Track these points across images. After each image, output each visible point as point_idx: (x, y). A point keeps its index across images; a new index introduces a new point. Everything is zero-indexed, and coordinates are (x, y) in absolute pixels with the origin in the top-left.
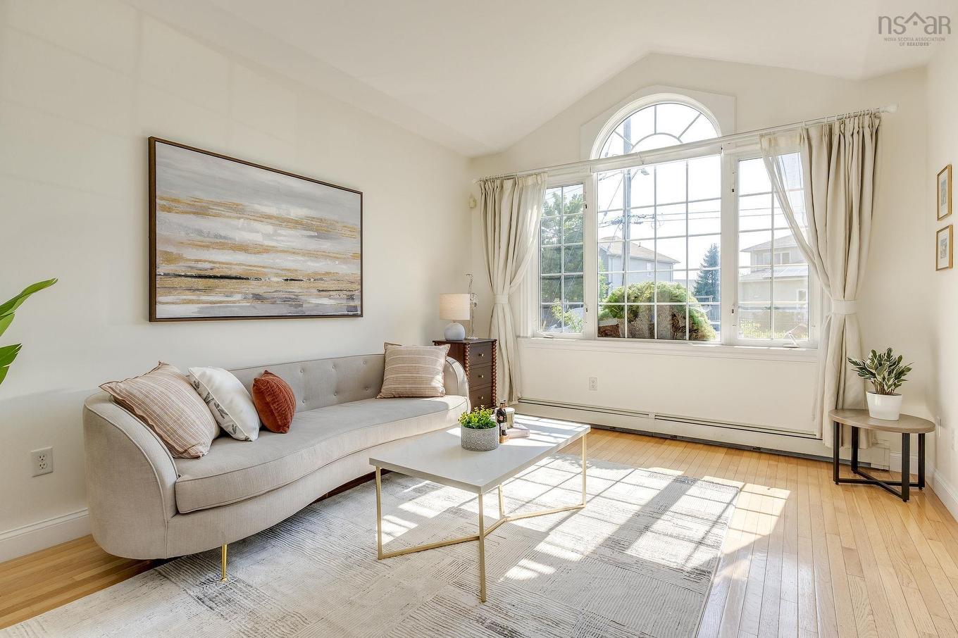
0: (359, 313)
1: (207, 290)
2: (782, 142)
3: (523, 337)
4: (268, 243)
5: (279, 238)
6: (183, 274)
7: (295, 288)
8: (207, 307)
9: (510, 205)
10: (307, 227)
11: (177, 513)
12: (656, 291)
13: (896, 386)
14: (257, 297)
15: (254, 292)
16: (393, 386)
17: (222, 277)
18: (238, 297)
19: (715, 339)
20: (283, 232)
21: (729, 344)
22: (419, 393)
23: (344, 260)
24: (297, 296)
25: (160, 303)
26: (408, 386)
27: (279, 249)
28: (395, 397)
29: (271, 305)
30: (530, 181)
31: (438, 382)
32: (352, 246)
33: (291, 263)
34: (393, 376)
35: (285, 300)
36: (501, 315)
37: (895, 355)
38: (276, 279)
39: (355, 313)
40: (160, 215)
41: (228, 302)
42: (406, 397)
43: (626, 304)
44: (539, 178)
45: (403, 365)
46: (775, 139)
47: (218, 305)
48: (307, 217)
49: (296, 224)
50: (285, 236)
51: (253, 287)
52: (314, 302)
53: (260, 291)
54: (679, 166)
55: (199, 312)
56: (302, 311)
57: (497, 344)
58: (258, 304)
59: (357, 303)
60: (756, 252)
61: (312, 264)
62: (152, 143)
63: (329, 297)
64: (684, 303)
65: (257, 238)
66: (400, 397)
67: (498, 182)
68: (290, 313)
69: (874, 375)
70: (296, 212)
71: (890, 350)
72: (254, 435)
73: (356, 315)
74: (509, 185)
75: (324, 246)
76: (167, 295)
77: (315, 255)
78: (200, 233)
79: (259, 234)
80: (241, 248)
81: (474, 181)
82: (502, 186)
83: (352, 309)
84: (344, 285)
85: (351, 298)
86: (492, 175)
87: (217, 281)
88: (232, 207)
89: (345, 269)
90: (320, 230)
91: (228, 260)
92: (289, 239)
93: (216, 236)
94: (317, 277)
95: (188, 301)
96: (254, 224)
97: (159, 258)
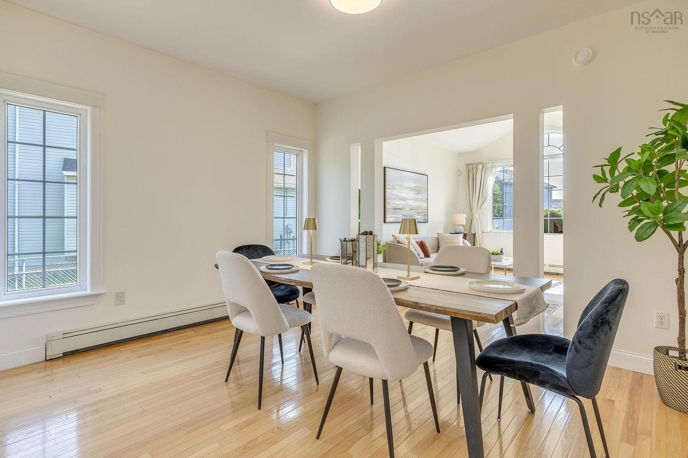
1: (395, 213)
4: (407, 197)
5: (409, 195)
6: (391, 208)
7: (412, 212)
8: (395, 219)
9: (481, 176)
10: (415, 190)
14: (404, 215)
18: (400, 215)
20: (410, 192)
23: (424, 201)
24: (412, 215)
25: (387, 217)
27: (409, 198)
30: (490, 165)
32: (424, 196)
33: (411, 203)
34: (444, 245)
35: (410, 216)
36: (476, 223)
38: (408, 209)
40: (387, 190)
41: (399, 217)
44: (493, 164)
45: (448, 241)
47: (397, 218)
48: (415, 187)
49: (413, 189)
51: (404, 212)
52: (416, 217)
55: (393, 220)
57: (476, 235)
59: (427, 217)
61: (416, 203)
62: (384, 167)
63: (420, 215)
65: (404, 195)
67: (475, 165)
70: (413, 185)
73: (426, 222)
74: (480, 167)
75: (419, 196)
76: (388, 215)
77: (417, 200)
78: (394, 195)
79: (405, 194)
80: (401, 199)
81: (462, 164)
82: (477, 167)
83: (425, 219)
84: (424, 211)
85: (425, 215)
86: (472, 162)
87: (397, 210)
88: (400, 185)
89: (424, 205)
90: (418, 191)
91: (399, 203)
92: (411, 195)
93: (397, 196)
94: (417, 208)
95: (392, 217)
96: (404, 191)
97: (387, 204)
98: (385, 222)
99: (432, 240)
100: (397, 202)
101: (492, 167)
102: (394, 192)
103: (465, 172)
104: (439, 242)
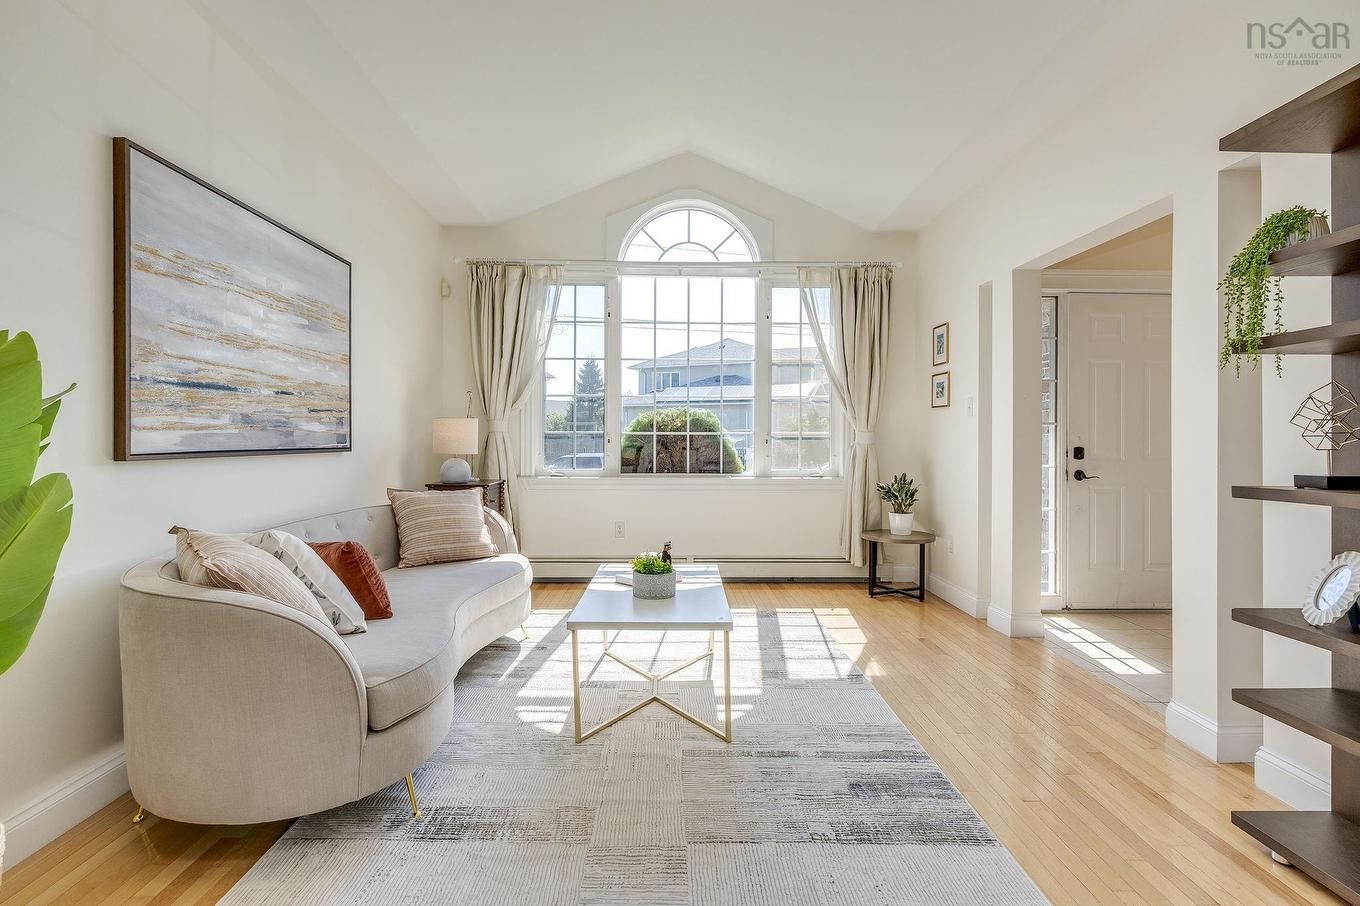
0: (348, 444)
1: (192, 408)
2: (817, 277)
3: (525, 476)
4: (259, 333)
5: (270, 326)
6: (163, 379)
7: (286, 406)
8: (191, 436)
9: (516, 302)
10: (299, 312)
11: (371, 730)
12: (688, 419)
13: (910, 505)
14: (246, 420)
15: (244, 411)
16: (426, 549)
17: (208, 386)
18: (225, 419)
19: (749, 472)
20: (274, 317)
21: (764, 476)
22: (467, 554)
23: (333, 365)
24: (288, 418)
25: (136, 428)
26: (449, 546)
27: (270, 343)
28: (428, 564)
29: (261, 432)
30: (542, 273)
31: (485, 537)
32: (336, 344)
33: (280, 365)
34: (421, 534)
35: (277, 425)
37: (908, 479)
38: (265, 392)
39: (343, 446)
40: (136, 278)
41: (215, 427)
42: (444, 562)
43: (655, 433)
44: (554, 272)
45: (436, 518)
46: (810, 272)
47: (204, 432)
48: (299, 296)
49: (286, 304)
50: (275, 323)
51: (241, 404)
52: (305, 428)
53: (250, 409)
54: (714, 283)
55: (182, 443)
56: (292, 442)
57: (505, 486)
58: (247, 431)
59: (346, 430)
60: (645, 371)
61: (304, 370)
62: (120, 150)
63: (320, 420)
64: (718, 433)
65: (244, 323)
66: (436, 563)
67: (500, 268)
68: (280, 445)
69: (896, 497)
70: (289, 286)
71: (904, 475)
72: (364, 624)
73: (344, 449)
74: (515, 274)
75: (315, 341)
76: (145, 413)
77: (304, 354)
78: (183, 310)
79: (248, 317)
80: (229, 340)
81: (458, 260)
82: (504, 275)
83: (341, 438)
84: (334, 404)
85: (340, 422)
86: (490, 257)
87: (203, 392)
88: (222, 271)
89: (335, 378)
90: (312, 317)
91: (215, 359)
92: (280, 328)
93: (202, 318)
94: (308, 389)
95: (170, 427)
96: (245, 301)
97: (134, 351)
98: (120, 451)
99: (370, 518)
100: (208, 352)
101: (547, 280)
102: (181, 293)
103: (463, 287)
104: (397, 526)
